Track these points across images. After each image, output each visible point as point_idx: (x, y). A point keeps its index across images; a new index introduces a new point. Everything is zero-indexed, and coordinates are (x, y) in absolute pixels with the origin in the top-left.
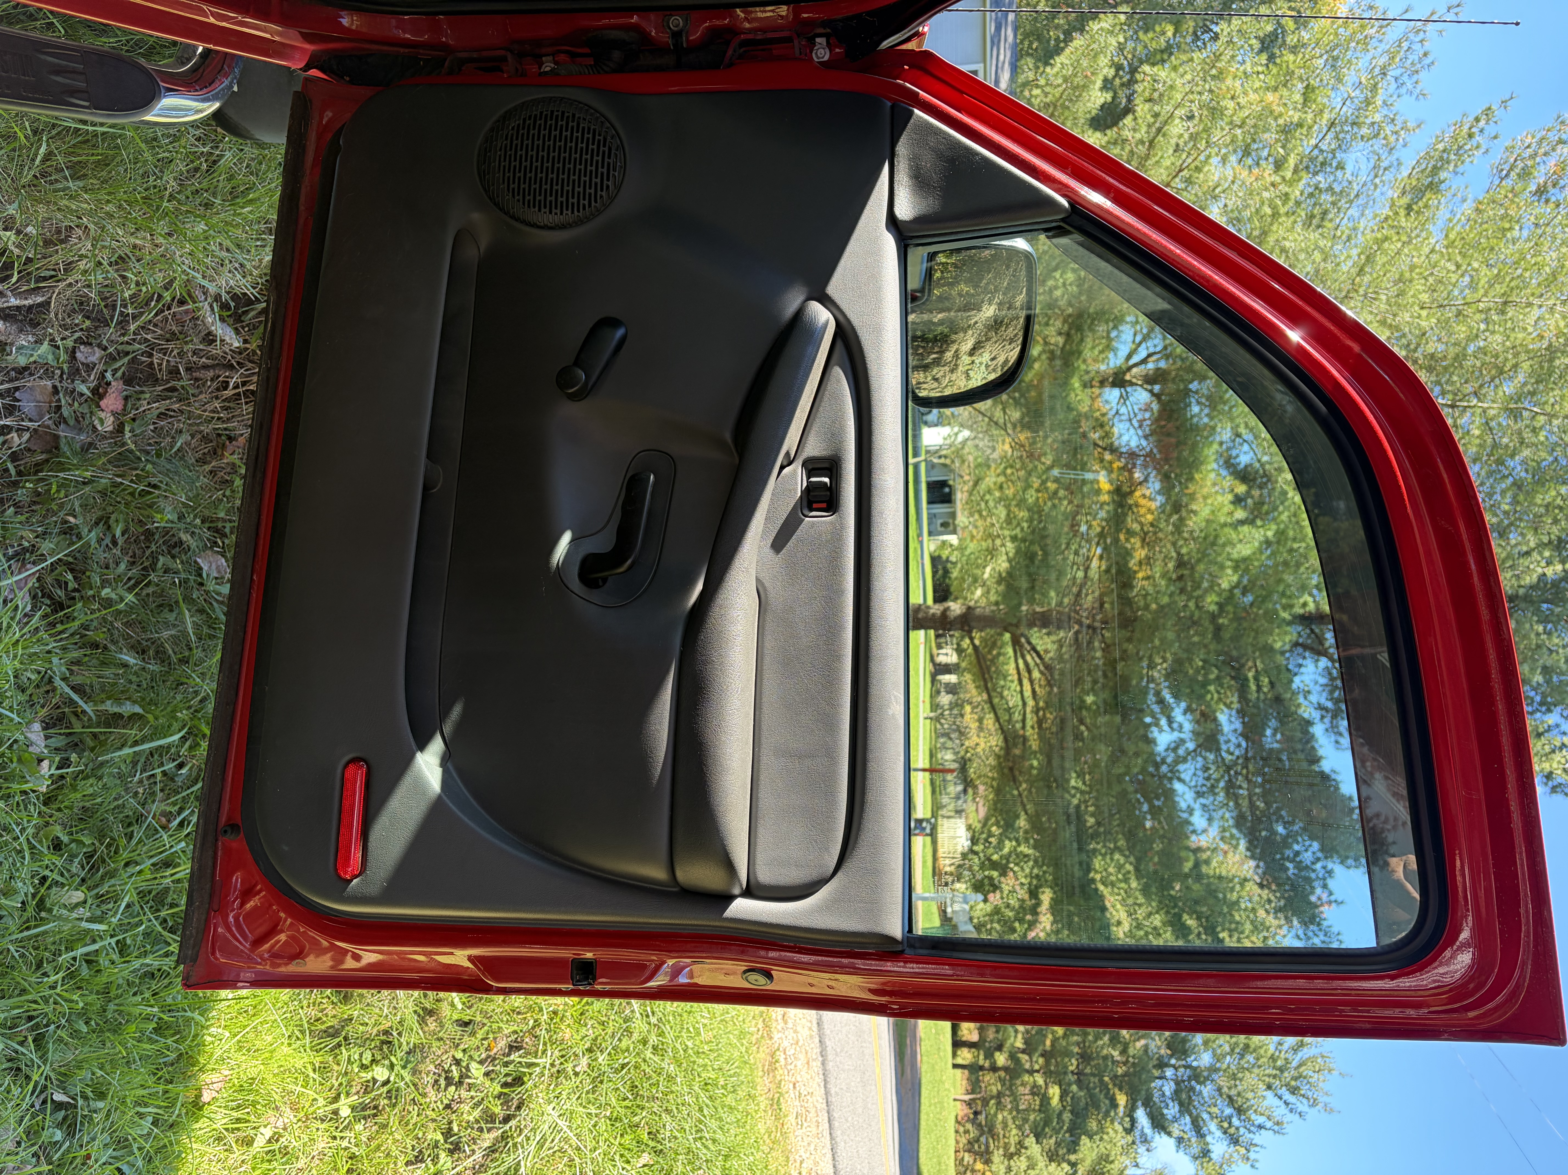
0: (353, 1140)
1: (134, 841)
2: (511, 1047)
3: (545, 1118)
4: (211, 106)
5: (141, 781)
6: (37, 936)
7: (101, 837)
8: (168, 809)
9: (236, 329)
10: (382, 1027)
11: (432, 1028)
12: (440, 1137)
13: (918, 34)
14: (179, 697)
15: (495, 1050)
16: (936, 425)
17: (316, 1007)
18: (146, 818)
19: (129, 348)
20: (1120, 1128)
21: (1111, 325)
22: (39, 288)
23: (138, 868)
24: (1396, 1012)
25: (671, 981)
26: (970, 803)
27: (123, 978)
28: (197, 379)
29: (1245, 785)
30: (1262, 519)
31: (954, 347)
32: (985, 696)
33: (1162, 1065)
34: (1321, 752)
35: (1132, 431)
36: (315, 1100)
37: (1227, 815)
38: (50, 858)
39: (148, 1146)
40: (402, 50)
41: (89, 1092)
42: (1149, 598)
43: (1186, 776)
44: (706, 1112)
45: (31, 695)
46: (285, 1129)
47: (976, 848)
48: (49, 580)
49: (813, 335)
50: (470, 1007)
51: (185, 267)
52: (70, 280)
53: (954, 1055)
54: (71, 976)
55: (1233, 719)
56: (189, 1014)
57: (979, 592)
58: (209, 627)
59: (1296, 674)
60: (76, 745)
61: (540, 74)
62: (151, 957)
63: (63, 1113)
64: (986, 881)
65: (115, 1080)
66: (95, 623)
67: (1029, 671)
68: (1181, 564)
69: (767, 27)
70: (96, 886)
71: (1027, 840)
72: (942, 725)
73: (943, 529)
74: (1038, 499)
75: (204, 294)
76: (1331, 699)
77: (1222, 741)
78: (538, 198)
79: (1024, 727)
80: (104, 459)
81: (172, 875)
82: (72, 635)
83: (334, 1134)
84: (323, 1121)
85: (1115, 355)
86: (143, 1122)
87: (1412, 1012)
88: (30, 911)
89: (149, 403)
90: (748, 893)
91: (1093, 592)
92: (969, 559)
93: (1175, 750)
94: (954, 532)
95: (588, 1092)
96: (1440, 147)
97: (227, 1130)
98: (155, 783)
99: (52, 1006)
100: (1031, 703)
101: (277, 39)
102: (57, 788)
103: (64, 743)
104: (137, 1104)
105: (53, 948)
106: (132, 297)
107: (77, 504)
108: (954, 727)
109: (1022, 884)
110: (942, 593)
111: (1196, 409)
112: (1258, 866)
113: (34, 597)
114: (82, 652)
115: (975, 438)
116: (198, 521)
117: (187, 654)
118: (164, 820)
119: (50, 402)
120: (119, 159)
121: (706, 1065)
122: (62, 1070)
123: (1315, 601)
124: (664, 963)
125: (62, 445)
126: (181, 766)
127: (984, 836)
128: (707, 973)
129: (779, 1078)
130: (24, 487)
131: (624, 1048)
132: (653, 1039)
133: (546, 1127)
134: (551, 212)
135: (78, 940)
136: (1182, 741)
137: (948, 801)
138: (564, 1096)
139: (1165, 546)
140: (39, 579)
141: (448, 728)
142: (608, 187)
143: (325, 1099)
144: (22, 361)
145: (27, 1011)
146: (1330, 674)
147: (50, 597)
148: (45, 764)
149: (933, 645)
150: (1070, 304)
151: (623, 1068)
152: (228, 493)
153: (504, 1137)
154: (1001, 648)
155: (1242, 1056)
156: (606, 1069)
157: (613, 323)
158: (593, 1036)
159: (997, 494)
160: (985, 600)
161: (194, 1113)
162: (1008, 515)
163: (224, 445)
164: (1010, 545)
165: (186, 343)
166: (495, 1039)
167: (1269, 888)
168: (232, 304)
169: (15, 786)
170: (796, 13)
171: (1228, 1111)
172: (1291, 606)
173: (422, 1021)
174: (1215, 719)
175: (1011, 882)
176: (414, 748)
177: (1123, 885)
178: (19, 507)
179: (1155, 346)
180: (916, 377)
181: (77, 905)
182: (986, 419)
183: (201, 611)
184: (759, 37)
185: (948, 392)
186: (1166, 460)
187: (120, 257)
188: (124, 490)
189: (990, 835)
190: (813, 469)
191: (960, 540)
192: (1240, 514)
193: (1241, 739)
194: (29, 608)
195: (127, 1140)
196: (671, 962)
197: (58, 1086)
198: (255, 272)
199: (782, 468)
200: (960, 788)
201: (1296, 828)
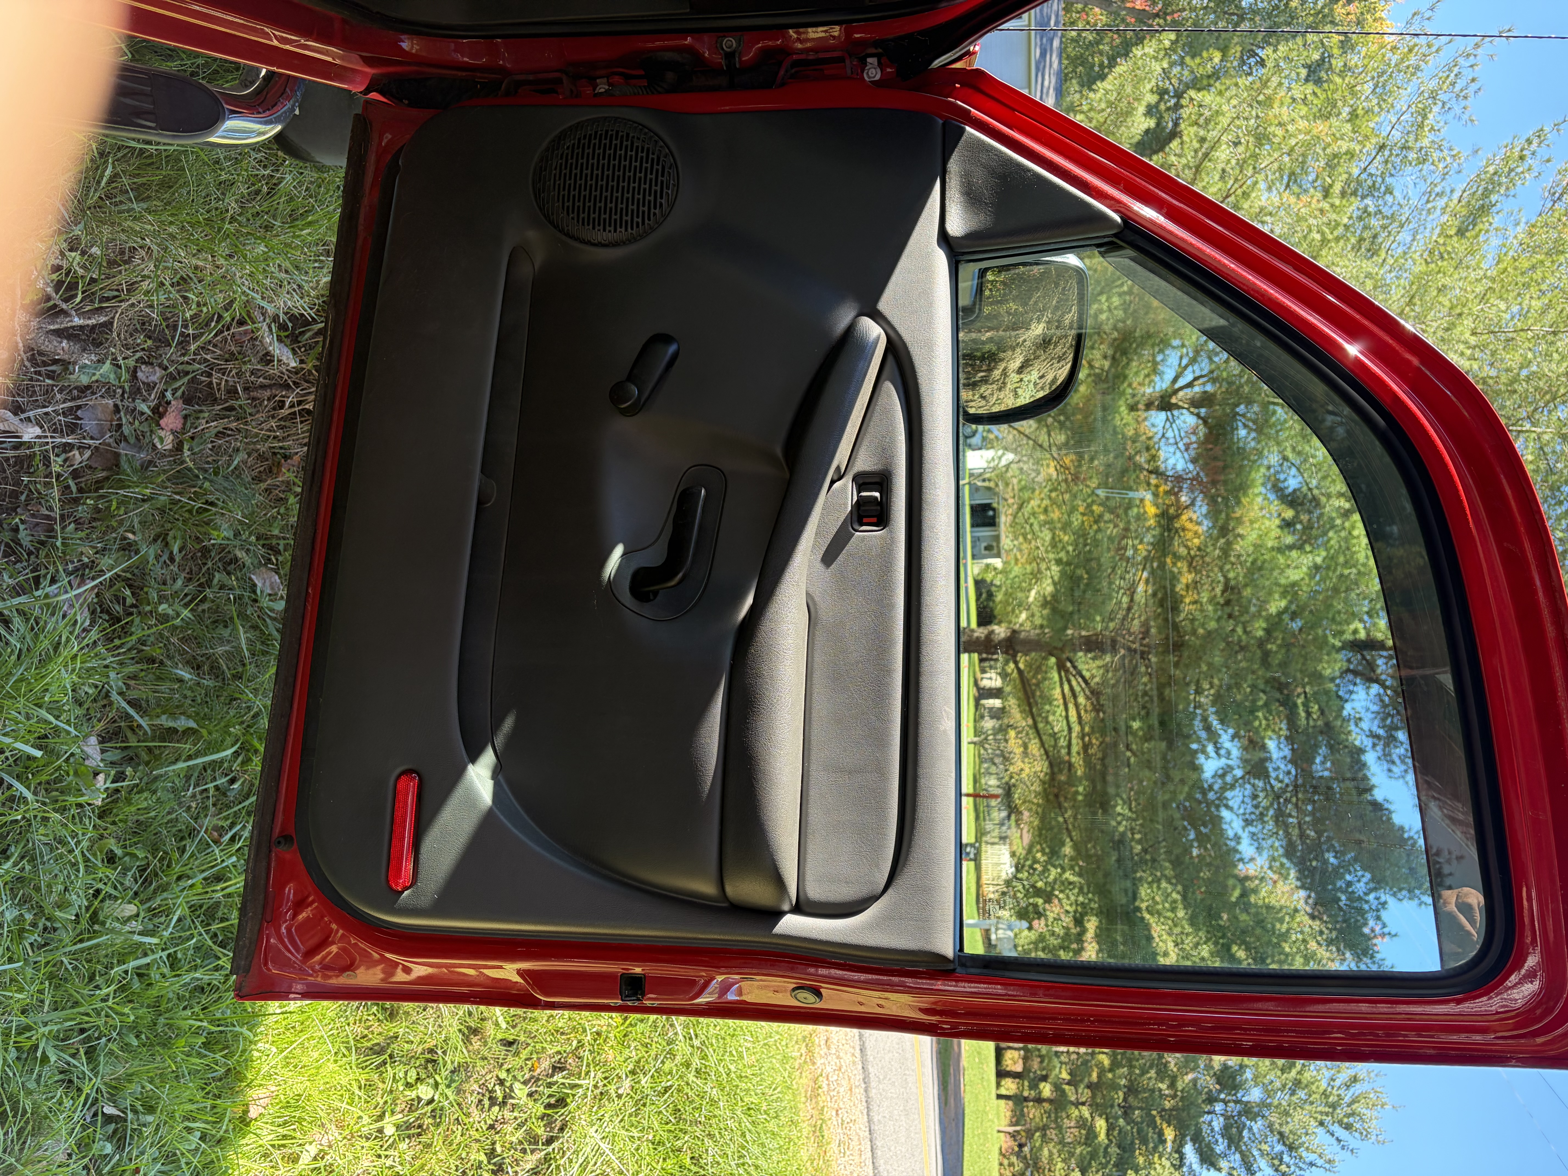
0: (397, 1159)
1: (187, 855)
2: (554, 1068)
3: (587, 1140)
4: (273, 129)
5: (194, 796)
6: (90, 948)
7: (154, 850)
8: (220, 823)
9: (293, 349)
10: (427, 1046)
11: (476, 1047)
12: (483, 1158)
13: (969, 53)
14: (232, 712)
15: (538, 1071)
16: (980, 449)
17: (363, 1024)
18: (199, 832)
19: (189, 368)
20: (1167, 1164)
21: (1157, 349)
22: (102, 308)
23: (190, 882)
24: (1462, 1038)
25: (719, 997)
26: (1014, 829)
27: (174, 992)
28: (254, 399)
29: (1294, 814)
30: (1311, 544)
31: (1002, 366)
32: (1030, 721)
33: (1211, 1099)
34: (1374, 781)
35: (1178, 454)
36: (360, 1117)
37: (1277, 844)
38: (103, 871)
39: (195, 1161)
40: (460, 73)
41: (138, 1104)
42: (1197, 623)
43: (1233, 803)
44: (748, 1137)
45: (88, 709)
46: (330, 1147)
47: (1020, 876)
48: (108, 595)
49: (864, 350)
50: (514, 1027)
51: (245, 289)
52: (133, 300)
53: (998, 1085)
54: (122, 989)
55: (1282, 746)
56: (237, 1029)
57: (1024, 616)
58: (263, 643)
59: (1347, 701)
60: (132, 759)
61: (596, 95)
62: (201, 970)
63: (113, 1126)
64: (1031, 908)
65: (164, 1094)
66: (152, 639)
67: (1075, 696)
68: (1227, 588)
69: (821, 46)
70: (149, 899)
71: (1072, 868)
72: (986, 750)
73: (987, 552)
74: (1083, 522)
75: (263, 314)
76: (1383, 727)
77: (1270, 769)
78: (592, 216)
79: (1069, 753)
80: (163, 477)
81: (223, 889)
82: (129, 650)
83: (379, 1152)
84: (368, 1139)
85: (1161, 378)
86: (191, 1137)
87: (1477, 1038)
88: (84, 924)
89: (207, 422)
90: (798, 909)
91: (1140, 616)
92: (1013, 583)
93: (1223, 776)
94: (998, 555)
95: (631, 1115)
96: (1491, 169)
97: (273, 1146)
98: (208, 797)
99: (104, 1019)
100: (1076, 728)
101: (338, 62)
102: (112, 802)
103: (119, 757)
104: (186, 1119)
105: (105, 961)
106: (192, 317)
107: (136, 520)
108: (998, 752)
109: (1067, 912)
110: (986, 617)
111: (1242, 432)
112: (1309, 897)
113: (93, 612)
114: (139, 666)
115: (1019, 461)
116: (253, 539)
117: (240, 670)
118: (215, 834)
119: (111, 421)
120: (181, 181)
121: (748, 1090)
122: (113, 1083)
123: (1365, 628)
124: (713, 978)
125: (122, 463)
126: (233, 781)
127: (1028, 863)
128: (756, 991)
129: (821, 1104)
130: (84, 504)
131: (667, 1071)
132: (696, 1062)
133: (589, 1150)
134: (604, 230)
135: (130, 953)
136: (1230, 768)
137: (992, 827)
138: (607, 1119)
139: (1212, 570)
140: (97, 595)
141: (499, 740)
142: (661, 205)
143: (370, 1117)
144: (85, 380)
145: (79, 1024)
146: (1382, 701)
147: (108, 612)
148: (101, 777)
149: (977, 669)
150: (1115, 328)
151: (666, 1091)
152: (282, 511)
153: (547, 1159)
154: (1046, 672)
155: (1293, 1093)
156: (649, 1091)
157: (666, 339)
158: (636, 1058)
159: (1042, 517)
160: (1029, 624)
161: (241, 1129)
162: (1053, 538)
163: (279, 463)
164: (1055, 569)
165: (245, 363)
166: (539, 1059)
167: (1321, 919)
168: (290, 325)
169: (72, 799)
170: (848, 33)
171: (1279, 1148)
172: (1342, 633)
173: (467, 1040)
174: (1264, 747)
175: (1057, 910)
176: (466, 760)
177: (1169, 914)
178: (80, 524)
179: (1202, 370)
180: (965, 395)
181: (129, 919)
182: (1031, 442)
183: (255, 627)
184: (811, 57)
185: (996, 409)
186: (1214, 483)
187: (182, 278)
188: (182, 507)
189: (1036, 861)
190: (864, 484)
191: (1005, 563)
192: (1289, 540)
193: (1290, 766)
194: (87, 623)
195: (175, 1154)
196: (720, 978)
197: (108, 1099)
198: (313, 293)
199: (833, 482)
200: (1004, 814)
201: (1348, 857)
